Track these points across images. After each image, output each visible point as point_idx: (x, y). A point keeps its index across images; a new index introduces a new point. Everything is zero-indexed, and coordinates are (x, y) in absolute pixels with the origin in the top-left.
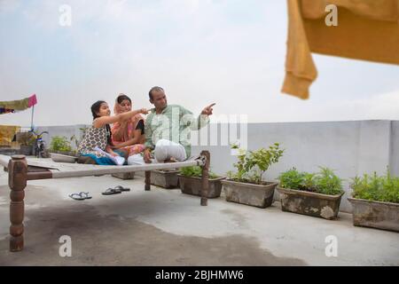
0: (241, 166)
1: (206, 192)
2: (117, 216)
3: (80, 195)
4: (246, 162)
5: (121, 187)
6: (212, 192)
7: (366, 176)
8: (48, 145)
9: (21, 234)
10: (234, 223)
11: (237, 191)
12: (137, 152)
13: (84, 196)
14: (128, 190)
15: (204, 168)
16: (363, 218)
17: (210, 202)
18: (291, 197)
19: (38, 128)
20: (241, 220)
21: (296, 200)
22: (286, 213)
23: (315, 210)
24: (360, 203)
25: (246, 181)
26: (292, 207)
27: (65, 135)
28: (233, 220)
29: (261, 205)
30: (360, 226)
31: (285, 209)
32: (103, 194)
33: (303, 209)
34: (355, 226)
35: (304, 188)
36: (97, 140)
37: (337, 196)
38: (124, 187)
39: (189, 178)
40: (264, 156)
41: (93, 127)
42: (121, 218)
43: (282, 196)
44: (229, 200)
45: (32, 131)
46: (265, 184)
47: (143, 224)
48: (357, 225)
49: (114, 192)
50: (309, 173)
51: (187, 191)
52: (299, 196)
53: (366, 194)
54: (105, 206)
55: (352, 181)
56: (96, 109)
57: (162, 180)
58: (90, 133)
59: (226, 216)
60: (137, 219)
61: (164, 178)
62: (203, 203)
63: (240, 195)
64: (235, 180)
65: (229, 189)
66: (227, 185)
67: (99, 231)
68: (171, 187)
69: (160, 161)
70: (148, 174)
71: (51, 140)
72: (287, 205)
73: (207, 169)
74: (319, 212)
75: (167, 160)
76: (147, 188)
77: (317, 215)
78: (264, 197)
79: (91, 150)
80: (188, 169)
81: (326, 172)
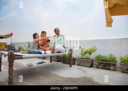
0: (82, 54)
1: (71, 63)
2: (43, 71)
3: (29, 64)
4: (83, 52)
5: (42, 61)
6: (73, 62)
7: (125, 56)
8: (17, 49)
9: (12, 78)
10: (82, 72)
11: (81, 62)
12: (49, 50)
13: (31, 65)
14: (45, 62)
15: (71, 55)
16: (125, 70)
17: (73, 66)
18: (100, 64)
19: (13, 43)
20: (84, 71)
21: (101, 64)
22: (98, 69)
23: (108, 68)
24: (124, 65)
25: (84, 59)
26: (100, 67)
27: (22, 45)
28: (82, 71)
29: (89, 66)
30: (124, 73)
31: (98, 68)
32: (37, 64)
33: (104, 67)
34: (122, 72)
35: (104, 61)
36: (35, 46)
37: (115, 63)
38: (43, 62)
39: (65, 58)
40: (90, 50)
41: (34, 42)
42: (45, 72)
43: (96, 63)
44: (78, 65)
45: (11, 44)
46: (90, 59)
47: (52, 74)
48: (123, 72)
49: (40, 63)
50: (105, 56)
51: (64, 62)
52: (102, 63)
53: (126, 62)
54: (38, 68)
55: (120, 58)
56: (35, 36)
57: (56, 59)
58: (33, 44)
59: (79, 70)
60: (50, 72)
61: (56, 58)
62: (71, 66)
63: (82, 63)
64: (80, 58)
65: (78, 61)
66: (77, 60)
67: (38, 77)
68: (58, 61)
69: (56, 53)
70: (51, 57)
71: (18, 47)
72: (98, 66)
73: (72, 55)
74: (109, 68)
75: (59, 52)
76: (51, 62)
77: (109, 69)
78: (90, 64)
79: (33, 49)
80: (64, 55)
81: (111, 55)
